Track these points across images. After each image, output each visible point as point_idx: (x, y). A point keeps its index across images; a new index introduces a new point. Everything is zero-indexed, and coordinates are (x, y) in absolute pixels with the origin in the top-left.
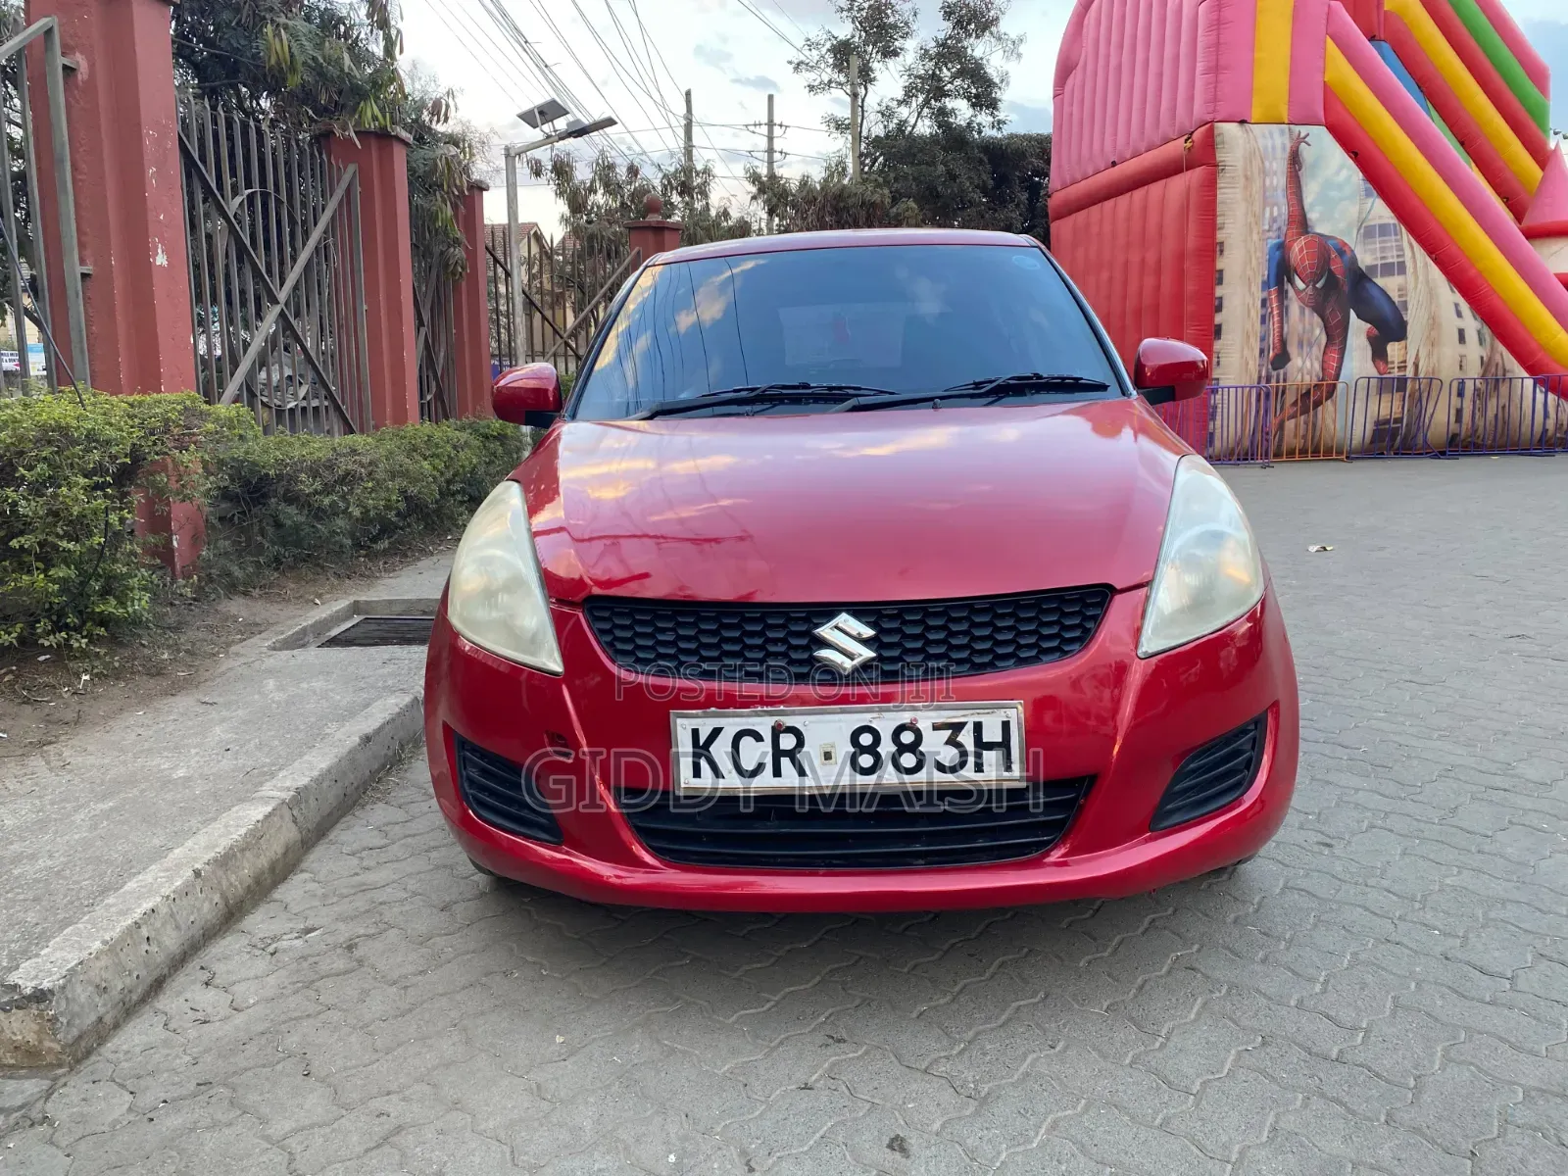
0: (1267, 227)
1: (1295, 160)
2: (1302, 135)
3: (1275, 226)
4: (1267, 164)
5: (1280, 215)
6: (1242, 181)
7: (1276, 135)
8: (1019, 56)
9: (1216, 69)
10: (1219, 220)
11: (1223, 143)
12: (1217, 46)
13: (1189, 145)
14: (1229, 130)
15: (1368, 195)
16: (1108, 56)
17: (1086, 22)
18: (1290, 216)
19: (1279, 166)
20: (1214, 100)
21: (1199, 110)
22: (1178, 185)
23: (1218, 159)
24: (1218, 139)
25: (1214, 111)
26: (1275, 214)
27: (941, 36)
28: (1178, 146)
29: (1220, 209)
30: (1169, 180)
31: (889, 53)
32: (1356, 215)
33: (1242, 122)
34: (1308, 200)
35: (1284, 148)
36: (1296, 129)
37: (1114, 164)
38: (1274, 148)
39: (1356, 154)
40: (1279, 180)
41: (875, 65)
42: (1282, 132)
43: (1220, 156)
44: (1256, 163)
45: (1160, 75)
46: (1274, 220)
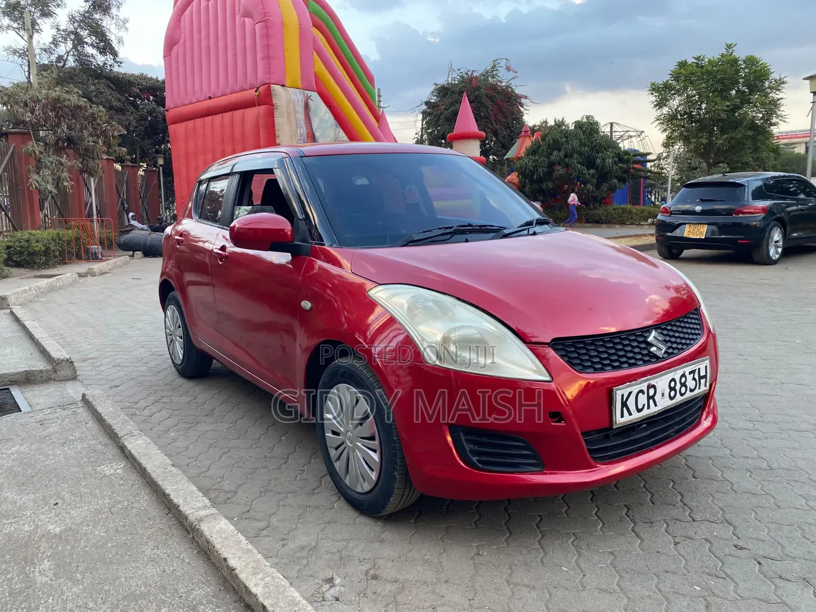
0: (299, 138)
1: (307, 107)
2: (309, 95)
3: (302, 139)
4: (296, 108)
5: (304, 132)
6: (285, 114)
7: (298, 94)
8: (127, 29)
9: (268, 58)
10: (277, 133)
11: (275, 95)
12: (267, 47)
13: (257, 93)
14: (276, 88)
15: (337, 127)
16: (200, 40)
17: (182, 20)
18: (307, 134)
19: (301, 109)
20: (269, 72)
21: (261, 76)
22: (252, 113)
23: (274, 102)
24: (273, 93)
25: (270, 79)
26: (302, 132)
27: (82, 10)
28: (252, 94)
29: (277, 127)
30: (245, 110)
31: (46, 14)
32: (333, 135)
33: (283, 86)
34: (314, 126)
35: (302, 101)
36: (306, 92)
37: (210, 98)
38: (298, 101)
39: (330, 107)
40: (301, 116)
41: (39, 21)
42: (300, 92)
43: (275, 101)
44: (291, 107)
45: (235, 55)
46: (301, 135)
